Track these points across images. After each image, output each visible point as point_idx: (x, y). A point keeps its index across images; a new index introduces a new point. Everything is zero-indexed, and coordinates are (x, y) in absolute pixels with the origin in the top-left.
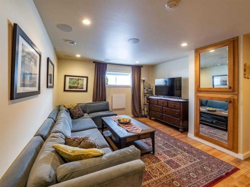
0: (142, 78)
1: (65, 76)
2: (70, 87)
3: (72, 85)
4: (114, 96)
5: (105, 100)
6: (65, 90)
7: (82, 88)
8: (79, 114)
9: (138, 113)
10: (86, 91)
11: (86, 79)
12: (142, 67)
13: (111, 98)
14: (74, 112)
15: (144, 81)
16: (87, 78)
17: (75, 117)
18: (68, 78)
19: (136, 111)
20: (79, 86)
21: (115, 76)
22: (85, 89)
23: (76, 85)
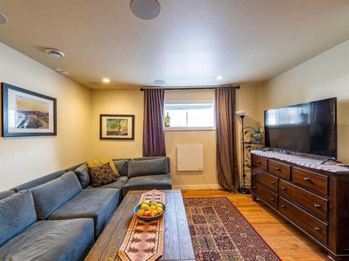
0: (239, 112)
1: (101, 116)
2: (109, 133)
3: (110, 130)
4: (180, 147)
5: (164, 155)
6: (101, 138)
7: (126, 134)
8: (104, 179)
9: (230, 182)
10: (133, 139)
11: (131, 118)
12: (238, 87)
13: (174, 151)
14: (95, 175)
15: (242, 117)
16: (133, 117)
17: (96, 184)
18: (104, 119)
19: (225, 178)
20: (121, 130)
21: (184, 111)
22: (130, 136)
23: (116, 130)
